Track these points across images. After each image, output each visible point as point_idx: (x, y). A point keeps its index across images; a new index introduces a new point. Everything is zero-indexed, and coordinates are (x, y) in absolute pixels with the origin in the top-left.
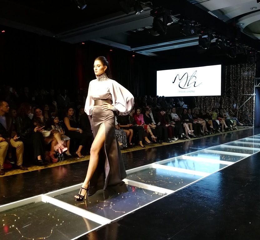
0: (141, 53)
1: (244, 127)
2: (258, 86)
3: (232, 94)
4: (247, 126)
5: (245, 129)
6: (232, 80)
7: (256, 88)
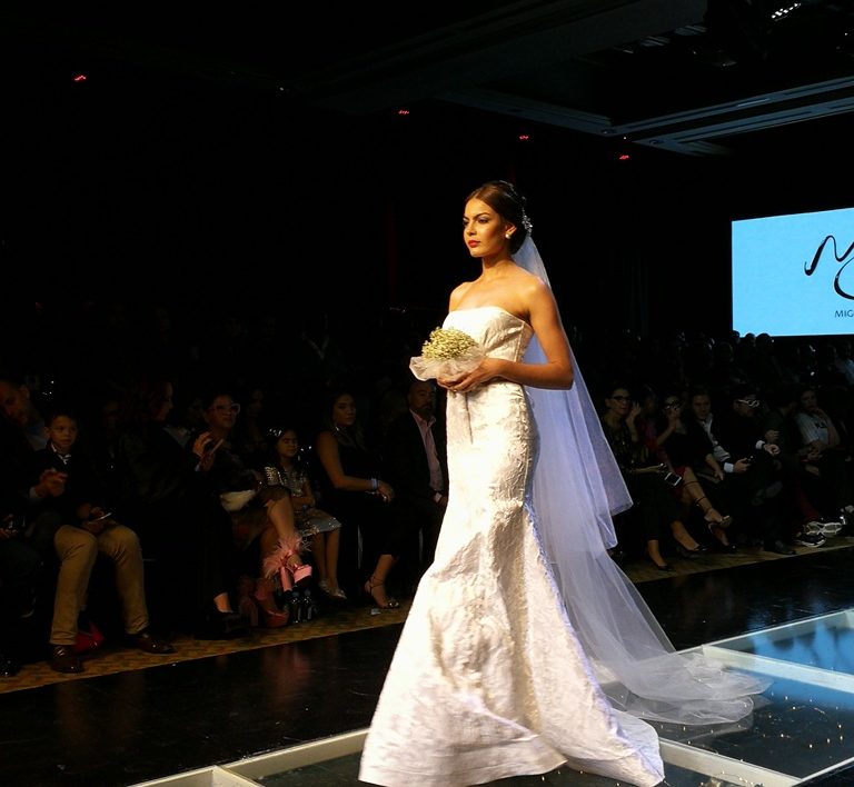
0: (657, 142)
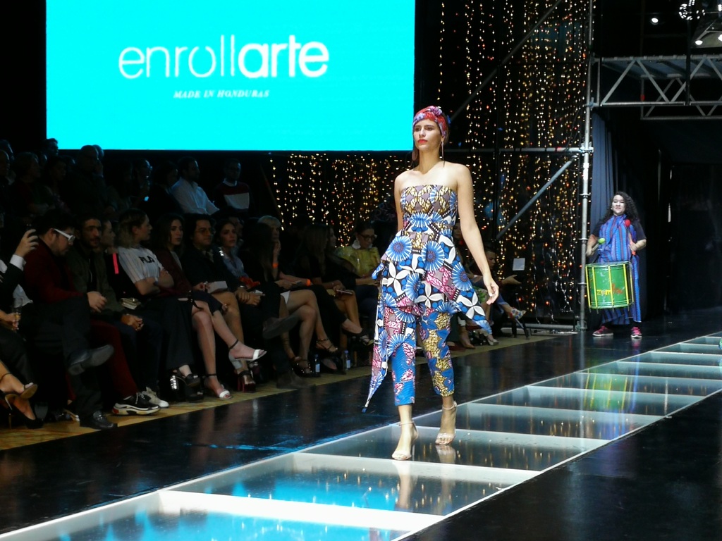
1: (536, 330)
2: (604, 103)
3: (476, 145)
4: (549, 322)
5: (540, 339)
6: (473, 65)
7: (595, 111)
